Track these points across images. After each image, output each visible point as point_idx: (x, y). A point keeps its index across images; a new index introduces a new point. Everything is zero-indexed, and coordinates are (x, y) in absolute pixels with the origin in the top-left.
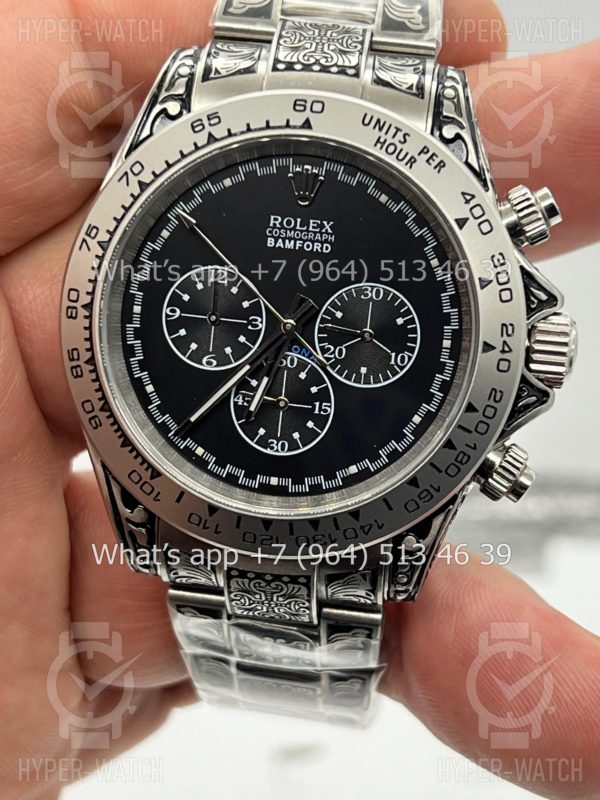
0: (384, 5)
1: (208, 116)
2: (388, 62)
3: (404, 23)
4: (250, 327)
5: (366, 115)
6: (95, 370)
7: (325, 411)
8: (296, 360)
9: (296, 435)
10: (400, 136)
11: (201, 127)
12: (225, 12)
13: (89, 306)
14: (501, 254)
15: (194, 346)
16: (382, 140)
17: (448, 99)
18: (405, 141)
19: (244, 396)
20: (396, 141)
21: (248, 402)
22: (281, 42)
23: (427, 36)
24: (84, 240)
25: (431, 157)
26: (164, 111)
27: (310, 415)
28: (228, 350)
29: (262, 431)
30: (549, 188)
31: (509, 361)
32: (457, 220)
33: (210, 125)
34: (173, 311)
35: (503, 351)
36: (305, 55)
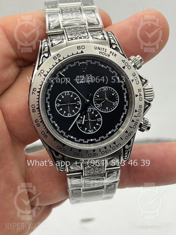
0: (87, 20)
1: (57, 55)
2: (94, 33)
3: (93, 23)
4: (77, 104)
5: (95, 47)
6: (44, 123)
7: (100, 120)
8: (90, 109)
9: (94, 128)
10: (104, 50)
11: (56, 58)
12: (49, 29)
13: (38, 108)
14: (134, 73)
15: (65, 112)
16: (101, 52)
17: (111, 39)
18: (106, 51)
19: (80, 121)
20: (104, 51)
21: (81, 122)
22: (67, 33)
23: (100, 25)
24: (33, 92)
25: (113, 54)
26: (44, 56)
27: (97, 122)
28: (73, 111)
29: (86, 129)
30: (139, 55)
31: (141, 98)
32: (123, 67)
33: (58, 57)
34: (58, 105)
35: (140, 96)
36: (74, 36)
